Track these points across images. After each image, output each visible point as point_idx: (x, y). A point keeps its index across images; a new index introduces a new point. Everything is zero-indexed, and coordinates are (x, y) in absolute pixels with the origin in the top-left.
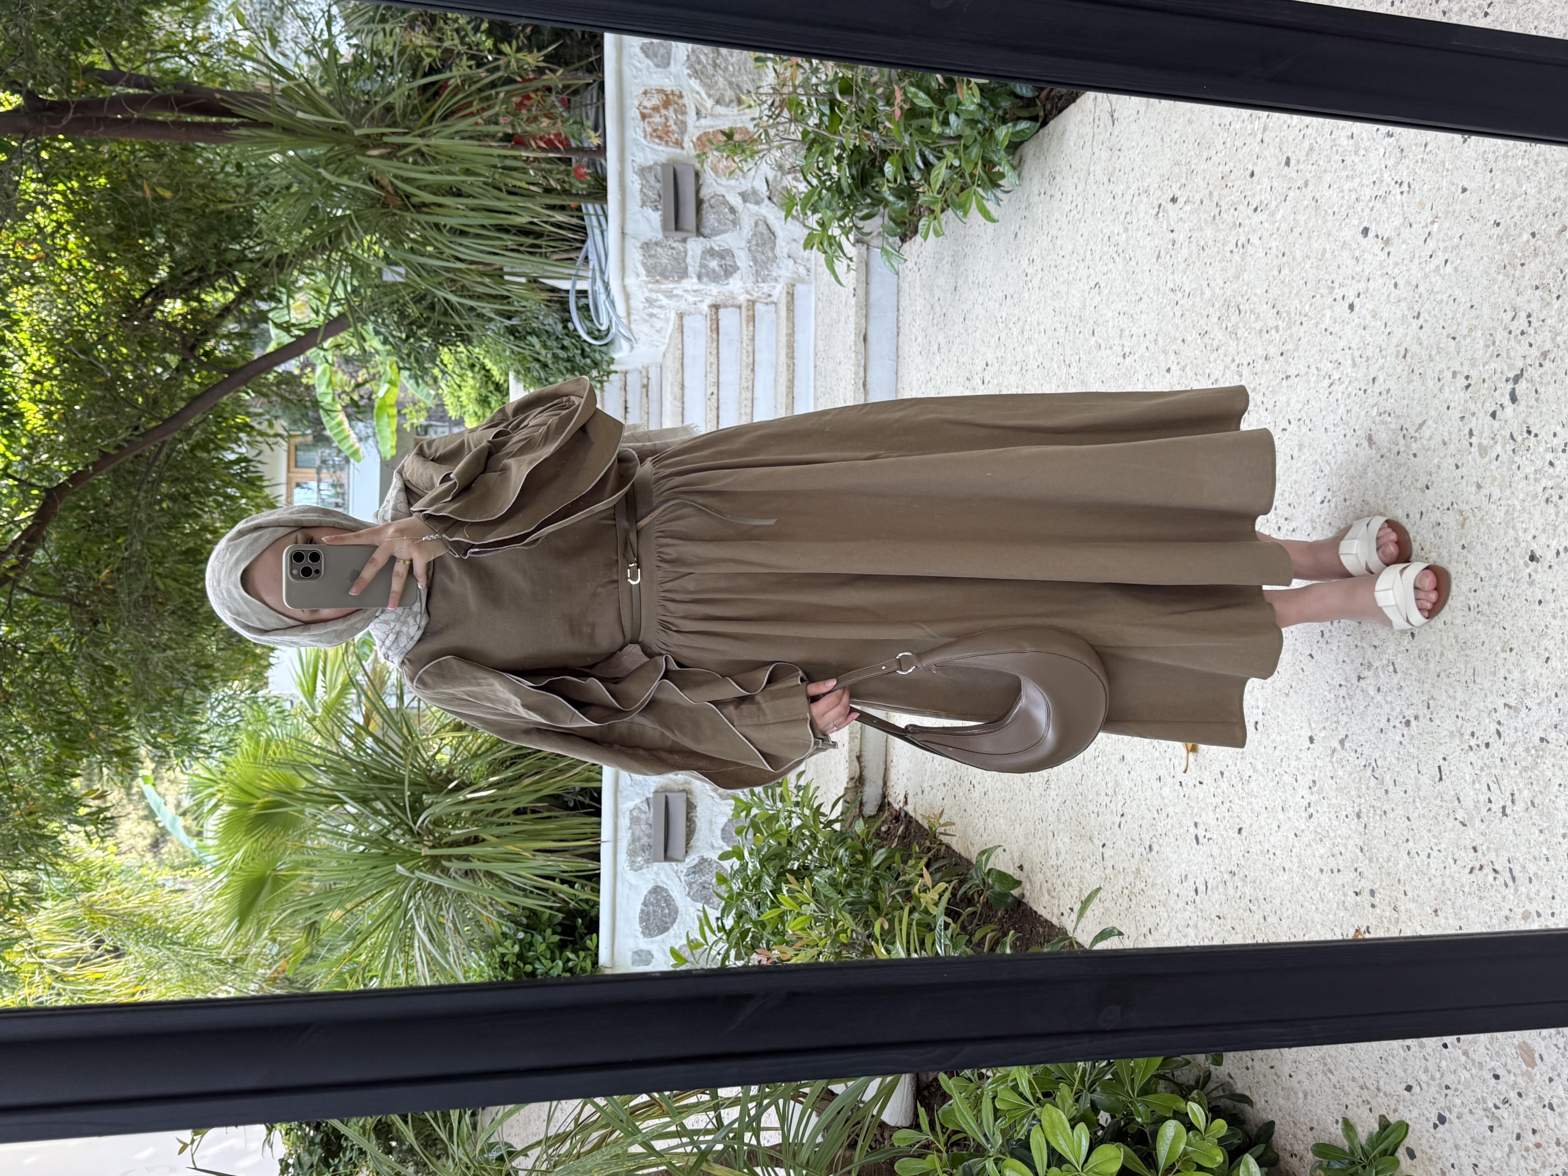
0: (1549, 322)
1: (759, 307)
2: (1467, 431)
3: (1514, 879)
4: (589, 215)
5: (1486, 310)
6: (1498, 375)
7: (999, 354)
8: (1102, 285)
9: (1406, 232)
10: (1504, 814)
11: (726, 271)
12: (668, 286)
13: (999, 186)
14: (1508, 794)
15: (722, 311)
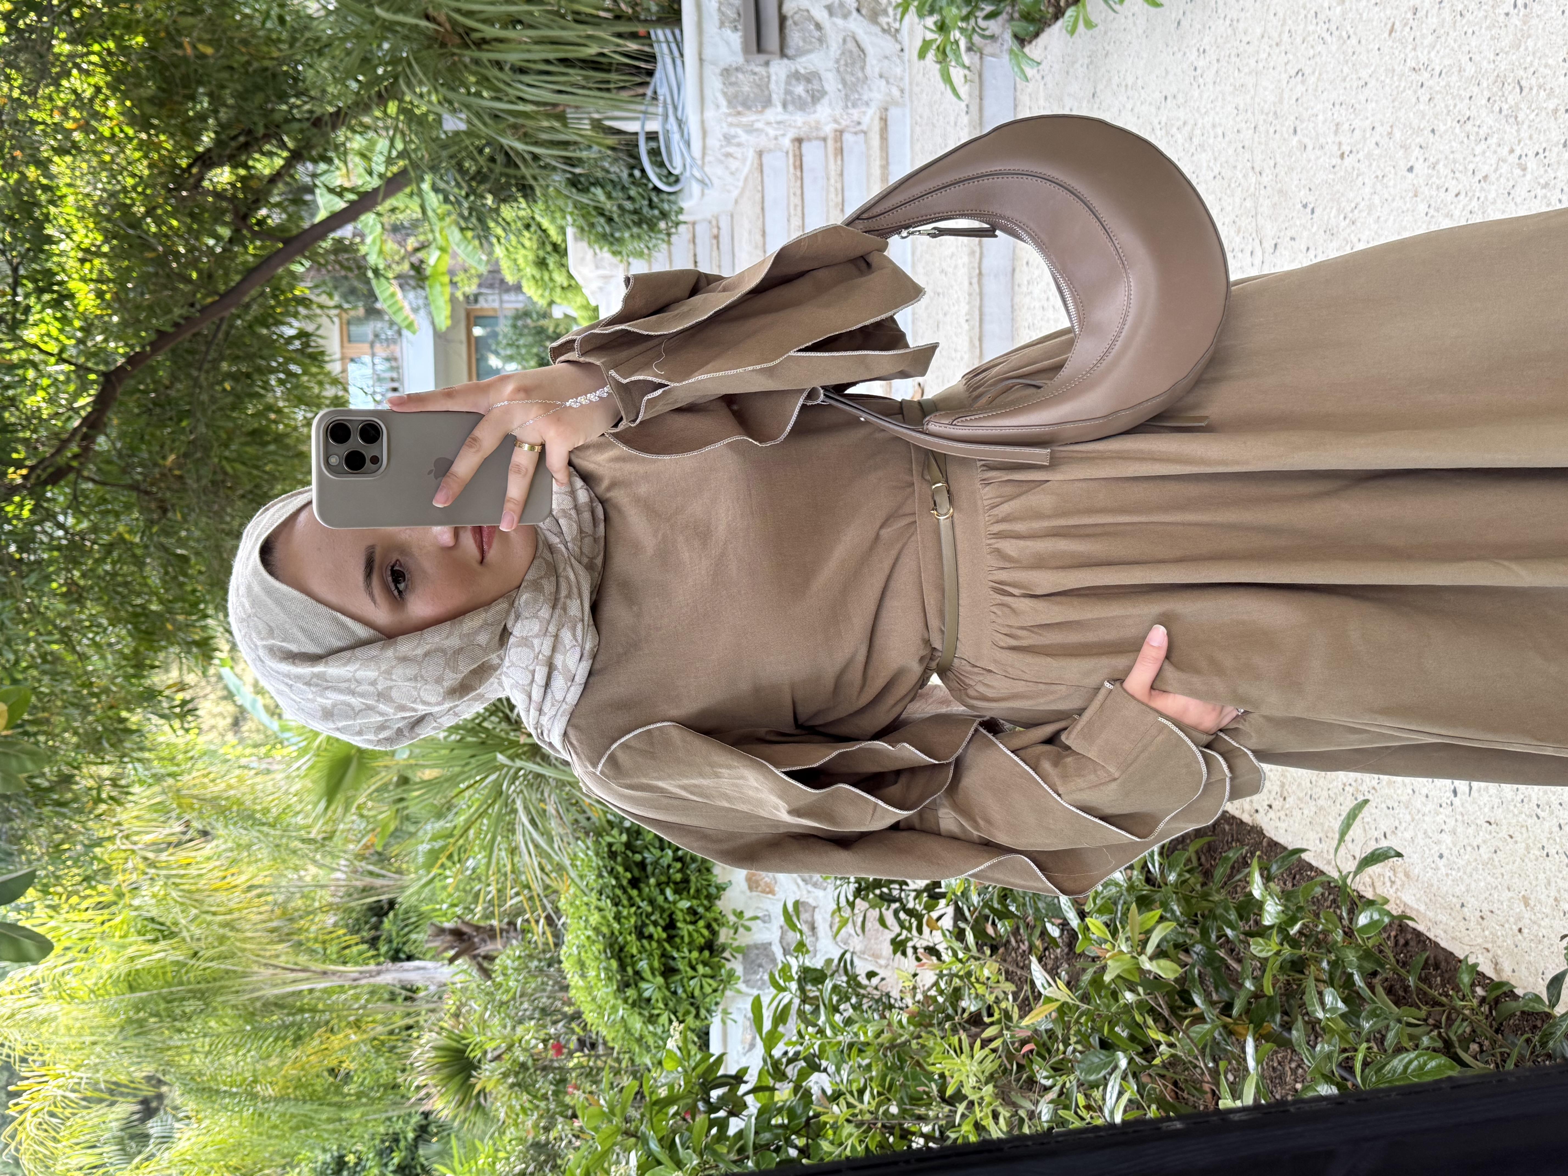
1: (848, 137)
4: (658, 41)
11: (813, 97)
12: (749, 118)
15: (805, 146)
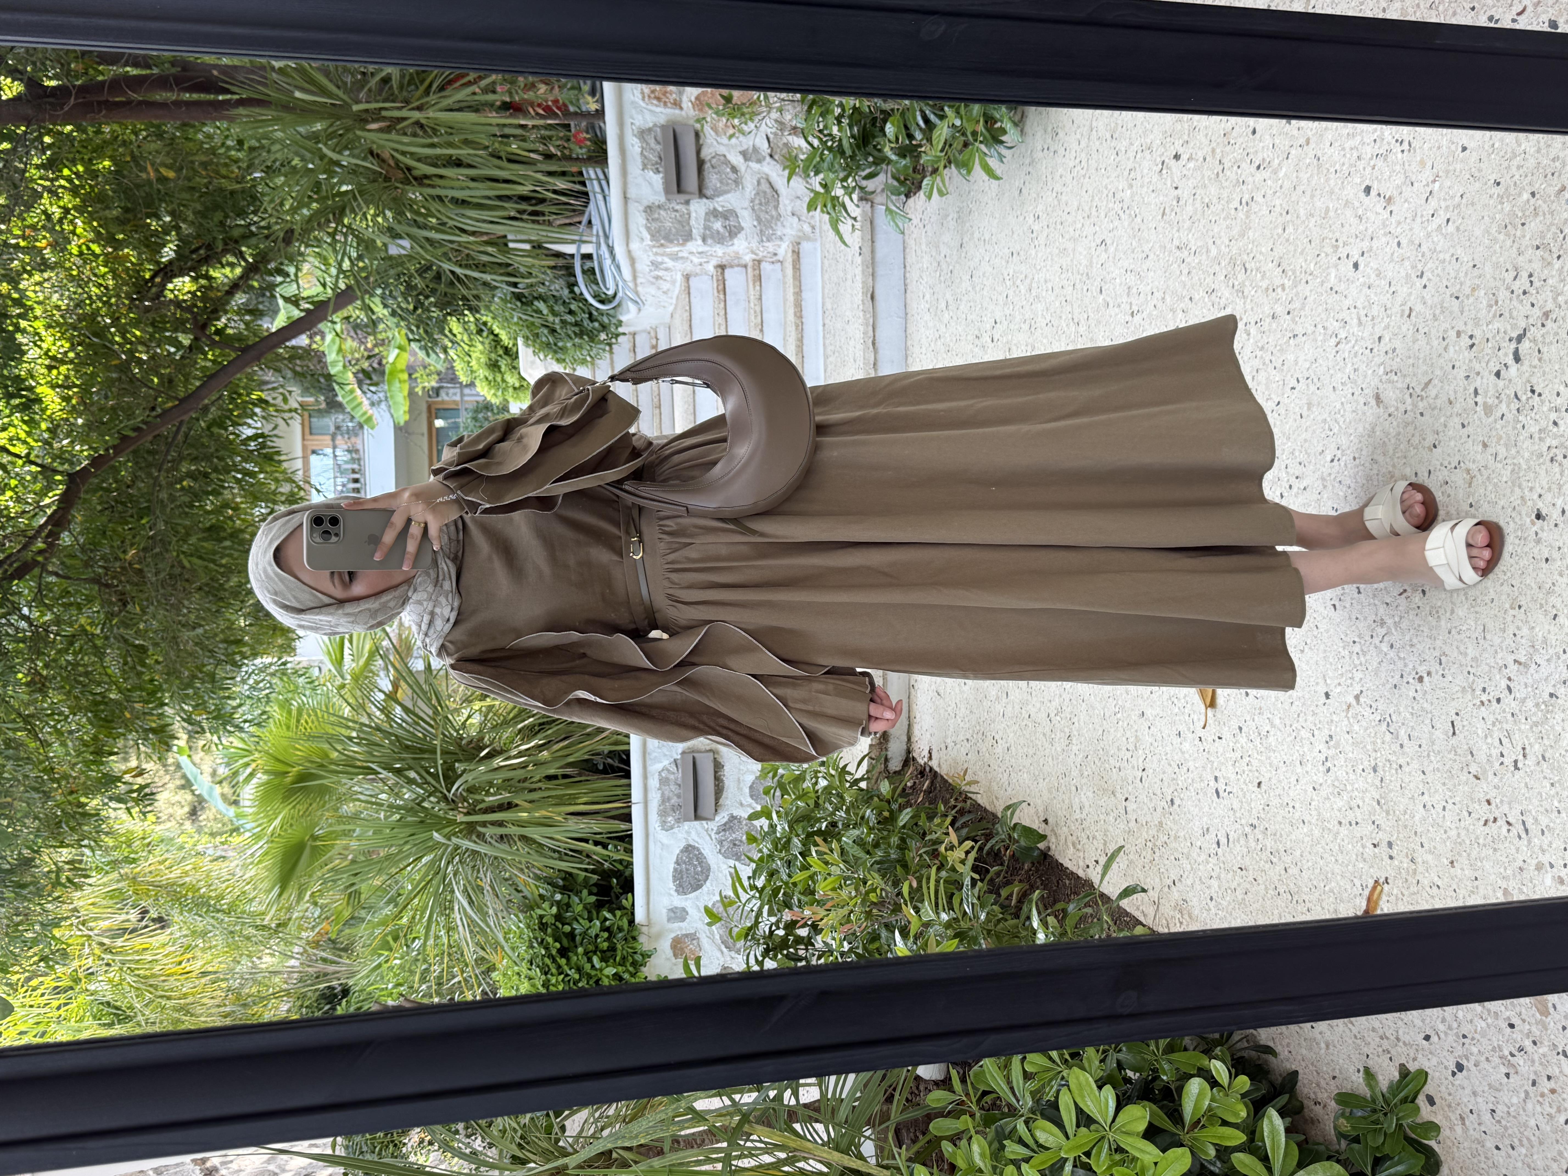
0: (1550, 282)
1: (765, 266)
2: (1472, 390)
3: (1527, 831)
4: (591, 179)
5: (1488, 269)
6: (1502, 335)
7: (1008, 312)
8: (1108, 242)
9: (1407, 191)
10: (1516, 768)
11: (730, 232)
12: (673, 249)
13: (1002, 142)
14: (1519, 748)
15: (727, 272)
